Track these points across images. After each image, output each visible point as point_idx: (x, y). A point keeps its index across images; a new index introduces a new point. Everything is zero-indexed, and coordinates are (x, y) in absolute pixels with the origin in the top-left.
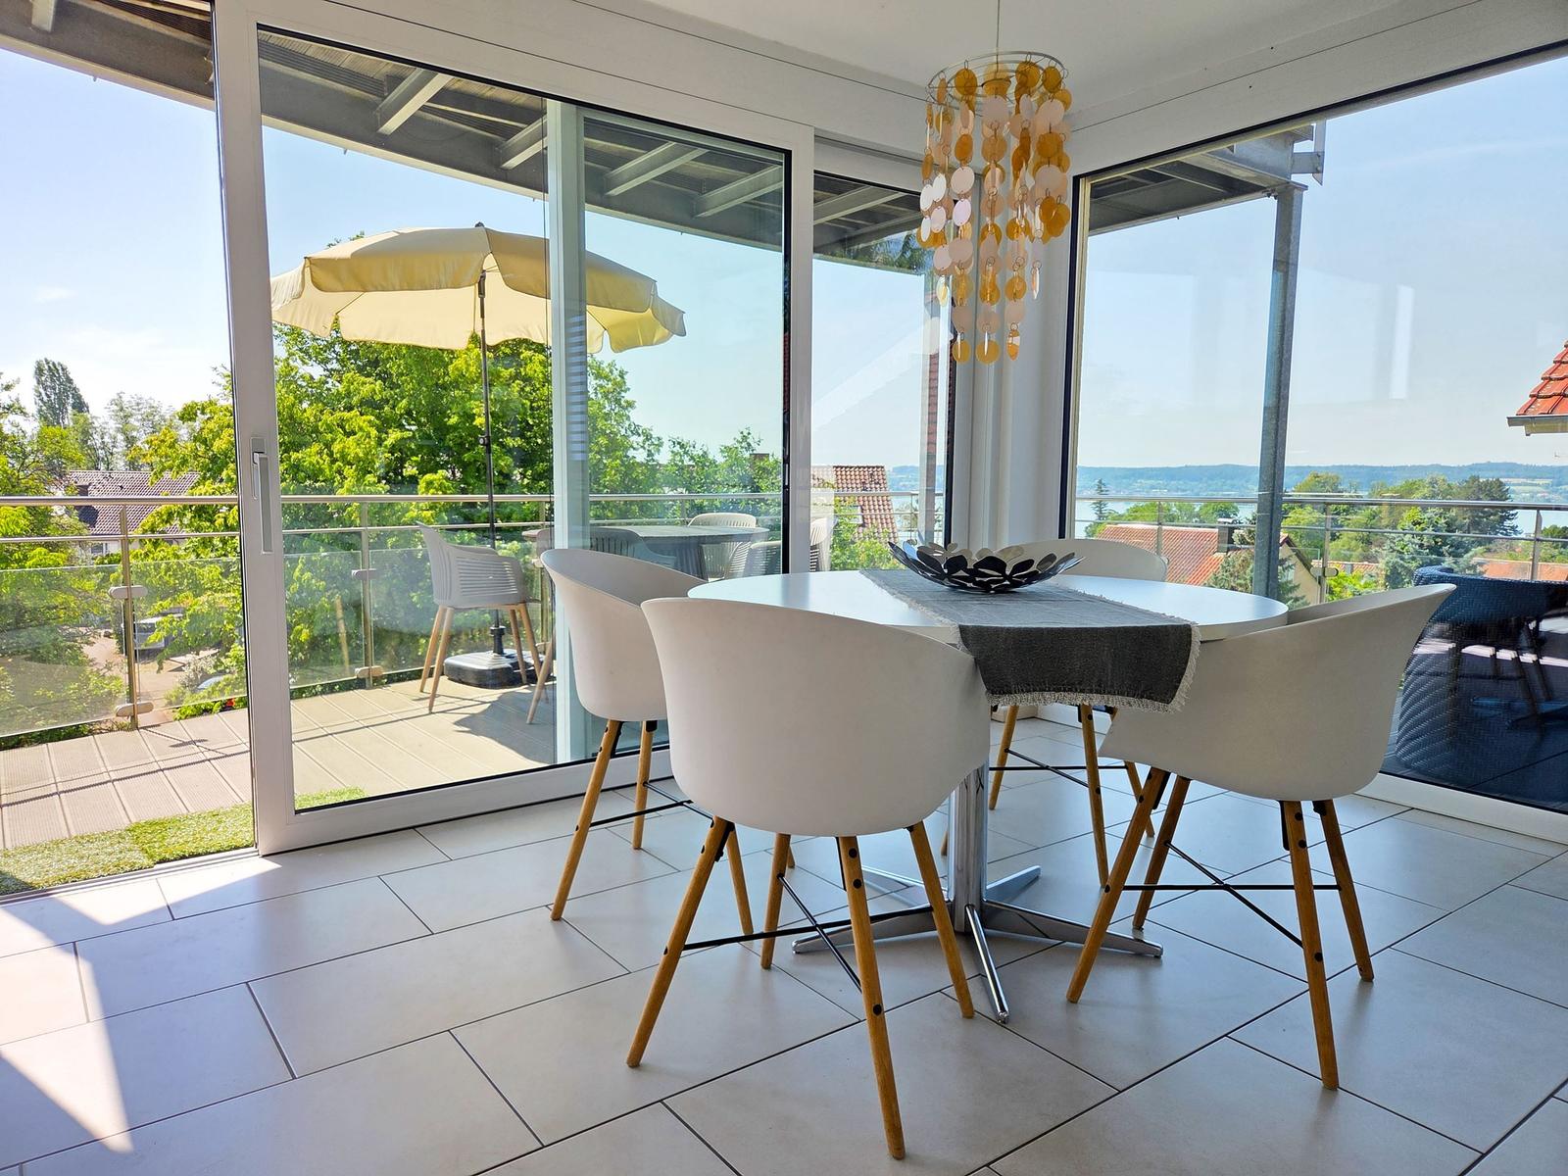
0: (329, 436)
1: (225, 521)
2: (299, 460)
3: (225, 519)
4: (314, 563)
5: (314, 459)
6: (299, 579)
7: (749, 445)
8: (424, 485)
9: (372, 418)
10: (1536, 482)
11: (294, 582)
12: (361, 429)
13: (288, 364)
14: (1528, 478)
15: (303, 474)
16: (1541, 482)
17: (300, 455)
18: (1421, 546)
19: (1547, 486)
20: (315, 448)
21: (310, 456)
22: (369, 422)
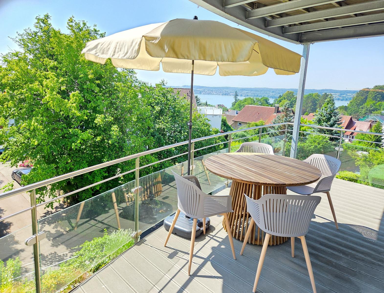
0: (40, 79)
1: (7, 106)
2: (32, 87)
3: (7, 105)
4: (38, 120)
5: (37, 87)
6: (34, 125)
7: (164, 84)
8: (72, 95)
9: (55, 73)
10: (336, 94)
11: (32, 126)
12: (52, 77)
13: (25, 55)
14: (334, 93)
15: (33, 91)
16: (337, 94)
17: (32, 85)
18: (327, 113)
19: (339, 95)
20: (37, 83)
21: (36, 86)
22: (54, 75)
